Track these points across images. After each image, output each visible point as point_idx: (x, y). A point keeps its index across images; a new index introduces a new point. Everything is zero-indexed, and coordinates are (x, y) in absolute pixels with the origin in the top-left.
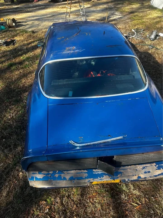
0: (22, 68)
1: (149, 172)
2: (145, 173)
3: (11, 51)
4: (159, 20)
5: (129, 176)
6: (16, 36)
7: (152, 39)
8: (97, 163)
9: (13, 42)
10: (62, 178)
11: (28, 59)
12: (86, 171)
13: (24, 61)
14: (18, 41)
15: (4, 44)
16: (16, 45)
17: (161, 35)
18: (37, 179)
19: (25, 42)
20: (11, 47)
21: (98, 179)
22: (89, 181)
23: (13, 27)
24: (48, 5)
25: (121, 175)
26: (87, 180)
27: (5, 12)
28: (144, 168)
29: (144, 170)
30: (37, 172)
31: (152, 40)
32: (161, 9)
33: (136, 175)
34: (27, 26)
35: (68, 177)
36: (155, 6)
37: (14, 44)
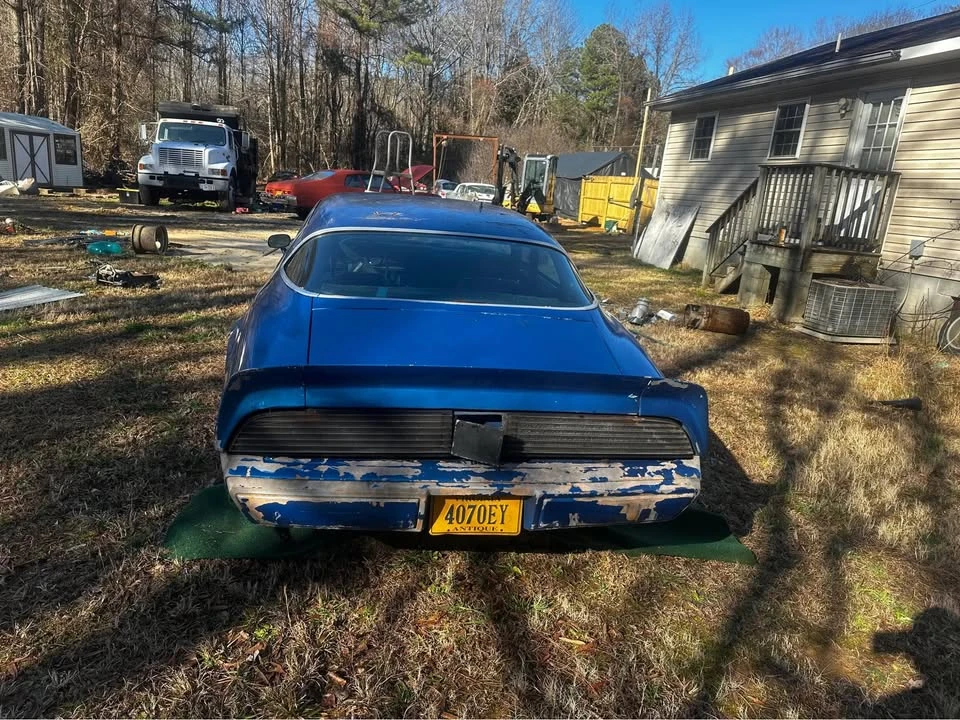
0: (181, 341)
1: (604, 480)
2: (594, 480)
3: (139, 299)
4: (658, 287)
5: (545, 483)
6: (164, 270)
7: (635, 321)
8: (453, 429)
9: (151, 280)
10: (342, 474)
11: (206, 321)
12: (416, 463)
13: (191, 325)
14: (169, 282)
15: (116, 279)
16: (162, 289)
17: (663, 317)
18: (255, 473)
19: (198, 285)
20: (143, 292)
21: (451, 484)
22: (425, 486)
23: (154, 251)
24: (289, 224)
25: (522, 480)
26: (418, 485)
27: (121, 221)
28: (589, 469)
29: (589, 474)
30: (261, 458)
31: (636, 324)
32: (667, 268)
33: (565, 484)
34: (209, 257)
35: (358, 473)
36: (649, 261)
37: (153, 286)
